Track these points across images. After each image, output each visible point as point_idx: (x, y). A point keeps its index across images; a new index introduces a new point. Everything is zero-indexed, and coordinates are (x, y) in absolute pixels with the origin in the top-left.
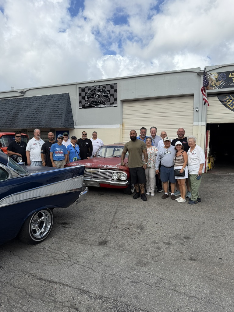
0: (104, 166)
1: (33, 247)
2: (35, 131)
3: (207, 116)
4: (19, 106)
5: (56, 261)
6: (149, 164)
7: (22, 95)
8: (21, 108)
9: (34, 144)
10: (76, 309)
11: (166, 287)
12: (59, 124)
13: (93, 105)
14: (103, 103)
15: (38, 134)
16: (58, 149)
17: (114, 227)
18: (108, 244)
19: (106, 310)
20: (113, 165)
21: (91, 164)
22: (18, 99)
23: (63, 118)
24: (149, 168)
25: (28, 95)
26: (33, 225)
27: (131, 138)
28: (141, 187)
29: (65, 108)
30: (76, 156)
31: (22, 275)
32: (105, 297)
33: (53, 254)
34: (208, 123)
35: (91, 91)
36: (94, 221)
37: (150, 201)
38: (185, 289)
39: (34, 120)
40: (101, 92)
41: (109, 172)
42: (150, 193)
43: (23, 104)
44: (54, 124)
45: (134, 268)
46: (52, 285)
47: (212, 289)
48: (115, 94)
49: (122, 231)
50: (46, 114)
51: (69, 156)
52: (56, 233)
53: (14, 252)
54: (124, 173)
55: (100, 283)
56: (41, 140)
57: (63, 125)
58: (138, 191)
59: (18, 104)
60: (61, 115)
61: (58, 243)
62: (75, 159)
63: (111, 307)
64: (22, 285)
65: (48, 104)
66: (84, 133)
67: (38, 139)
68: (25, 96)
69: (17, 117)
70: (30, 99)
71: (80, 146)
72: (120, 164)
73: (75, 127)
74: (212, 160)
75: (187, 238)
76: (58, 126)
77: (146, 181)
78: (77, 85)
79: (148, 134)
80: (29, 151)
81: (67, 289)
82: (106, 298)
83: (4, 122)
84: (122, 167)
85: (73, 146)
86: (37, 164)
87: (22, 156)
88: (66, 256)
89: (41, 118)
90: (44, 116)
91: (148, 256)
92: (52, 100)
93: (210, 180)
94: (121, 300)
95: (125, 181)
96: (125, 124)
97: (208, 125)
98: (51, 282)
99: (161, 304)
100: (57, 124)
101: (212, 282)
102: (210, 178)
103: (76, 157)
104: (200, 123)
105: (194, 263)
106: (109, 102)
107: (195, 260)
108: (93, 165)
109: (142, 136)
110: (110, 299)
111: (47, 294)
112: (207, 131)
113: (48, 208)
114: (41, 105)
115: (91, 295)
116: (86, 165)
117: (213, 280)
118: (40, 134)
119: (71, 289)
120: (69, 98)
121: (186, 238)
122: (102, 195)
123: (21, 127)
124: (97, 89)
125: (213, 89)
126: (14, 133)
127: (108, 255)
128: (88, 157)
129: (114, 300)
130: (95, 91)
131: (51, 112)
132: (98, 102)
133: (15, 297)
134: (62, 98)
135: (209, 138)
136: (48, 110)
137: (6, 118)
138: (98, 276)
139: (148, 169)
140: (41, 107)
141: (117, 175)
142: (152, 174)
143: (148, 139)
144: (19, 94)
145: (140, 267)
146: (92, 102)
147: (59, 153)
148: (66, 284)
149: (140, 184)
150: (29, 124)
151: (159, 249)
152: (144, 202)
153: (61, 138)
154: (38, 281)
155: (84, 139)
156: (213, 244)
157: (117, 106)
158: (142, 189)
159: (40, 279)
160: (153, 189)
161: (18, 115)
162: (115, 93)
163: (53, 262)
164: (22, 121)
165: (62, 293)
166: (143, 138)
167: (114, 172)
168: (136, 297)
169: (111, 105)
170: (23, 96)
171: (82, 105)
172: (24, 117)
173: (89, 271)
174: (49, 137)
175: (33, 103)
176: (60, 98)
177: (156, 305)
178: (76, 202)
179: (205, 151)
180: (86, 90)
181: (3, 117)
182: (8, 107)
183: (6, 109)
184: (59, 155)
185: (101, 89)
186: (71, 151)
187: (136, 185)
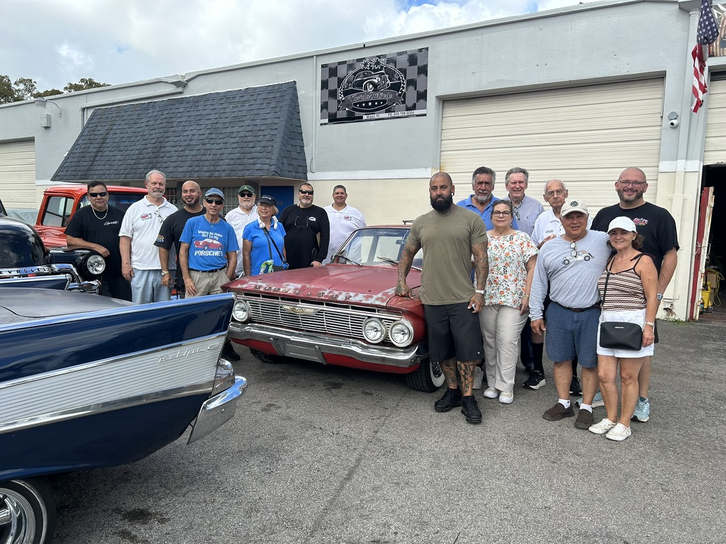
0: (337, 296)
3: (704, 144)
4: (171, 120)
6: (502, 293)
7: (180, 90)
8: (175, 124)
12: (264, 168)
13: (357, 114)
14: (387, 106)
15: (158, 186)
16: (204, 233)
20: (370, 292)
22: (170, 102)
23: (276, 151)
24: (500, 307)
25: (194, 91)
28: (462, 373)
29: (284, 123)
30: (271, 258)
34: (707, 163)
35: (355, 74)
39: (204, 158)
40: (383, 74)
42: (499, 392)
43: (179, 115)
44: (252, 166)
48: (420, 79)
50: (233, 140)
51: (250, 258)
54: (403, 321)
57: (273, 168)
59: (169, 116)
60: (270, 143)
62: (268, 266)
65: (240, 114)
66: (306, 188)
68: (186, 95)
69: (163, 150)
70: (196, 100)
72: (391, 291)
73: (309, 175)
76: (260, 173)
78: (318, 58)
83: (133, 162)
84: (397, 302)
85: (262, 225)
86: (151, 277)
89: (220, 152)
90: (228, 146)
92: (252, 102)
95: (407, 349)
96: (447, 168)
97: (707, 170)
100: (258, 166)
103: (270, 262)
104: (681, 165)
106: (404, 102)
109: (480, 198)
112: (702, 188)
114: (224, 115)
120: (295, 96)
122: (334, 391)
124: (371, 68)
128: (315, 263)
131: (247, 134)
132: (373, 105)
134: (278, 95)
135: (709, 211)
136: (240, 129)
137: (137, 152)
139: (495, 312)
140: (223, 120)
141: (379, 329)
142: (508, 329)
143: (501, 207)
144: (172, 89)
146: (355, 105)
147: (209, 246)
149: (458, 363)
150: (191, 169)
153: (215, 199)
157: (425, 115)
158: (466, 379)
160: (511, 378)
161: (166, 144)
162: (422, 76)
164: (174, 158)
166: (482, 203)
167: (369, 317)
169: (409, 113)
170: (181, 93)
171: (329, 113)
172: (180, 149)
175: (204, 113)
176: (272, 96)
179: (694, 253)
180: (342, 71)
181: (130, 148)
182: (143, 125)
183: (139, 130)
184: (209, 253)
185: (382, 67)
186: (256, 240)
187: (448, 365)
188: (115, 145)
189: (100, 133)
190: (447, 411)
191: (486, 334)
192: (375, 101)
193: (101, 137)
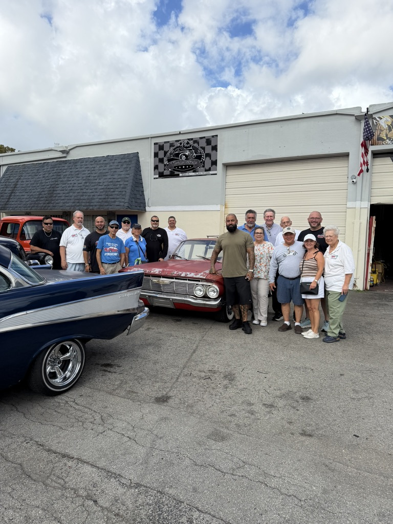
0: (181, 274)
1: (49, 400)
2: (75, 215)
3: (370, 192)
4: (59, 174)
5: (80, 423)
6: (259, 272)
7: (64, 155)
8: (62, 177)
9: (73, 236)
10: (94, 501)
11: (250, 477)
12: (121, 204)
13: (176, 173)
14: (194, 168)
15: (80, 219)
16: (109, 244)
17: (186, 375)
18: (171, 401)
19: (142, 506)
20: (197, 272)
21: (161, 270)
22: (58, 163)
23: (128, 194)
24: (258, 279)
25: (74, 156)
26: (51, 365)
27: (228, 228)
28: (242, 310)
29: (132, 178)
30: (140, 257)
31: (22, 442)
32: (144, 486)
33: (79, 413)
34: (373, 203)
35: (174, 149)
36: (155, 363)
37: (257, 335)
38: (281, 482)
39: (82, 198)
40: (191, 149)
41: (189, 284)
42: (260, 321)
43: (64, 171)
44: (113, 203)
45: (203, 442)
46: (65, 460)
47: (328, 486)
48: (213, 153)
49: (198, 381)
50: (100, 187)
51: (128, 256)
52: (91, 380)
53: (18, 407)
54: (214, 285)
55: (142, 464)
56: (85, 229)
57: (126, 205)
58: (238, 318)
59: (58, 171)
60: (124, 190)
61: (89, 396)
62: (138, 261)
63: (151, 502)
64: (19, 458)
65: (104, 171)
66: (154, 219)
67: (80, 227)
68: (69, 158)
69: (55, 192)
70: (75, 162)
71: (147, 240)
72: (208, 272)
73: (147, 208)
74: (380, 268)
75: (306, 399)
76: (119, 207)
77: (252, 300)
78: (152, 139)
79: (260, 221)
80: (65, 248)
81: (87, 469)
82: (146, 487)
83: (36, 199)
84: (211, 276)
85: (135, 239)
86: (77, 267)
87: (53, 255)
88: (98, 417)
89: (93, 194)
90: (97, 190)
91: (232, 425)
92: (112, 164)
93: (372, 302)
94: (170, 492)
95: (215, 299)
96: (229, 205)
97: (372, 206)
98: (64, 456)
99: (234, 504)
100: (117, 203)
101: (330, 474)
102: (372, 298)
103: (140, 259)
104: (358, 204)
105: (307, 441)
106: (204, 166)
107: (310, 436)
108: (163, 271)
109: (250, 225)
110: (152, 489)
111: (54, 475)
112: (370, 217)
113: (76, 338)
114: (93, 172)
115: (123, 481)
116: (152, 272)
117: (333, 471)
118: (83, 220)
119: (94, 469)
120: (138, 161)
121: (303, 399)
122: (178, 323)
123: (61, 208)
124: (184, 146)
125: (383, 144)
126: (42, 218)
127: (165, 419)
128: (161, 259)
129: (158, 492)
130: (180, 149)
131: (109, 184)
132: (186, 168)
133: (4, 475)
134: (128, 160)
135: (373, 229)
136: (105, 181)
137: (38, 193)
138: (141, 452)
139: (257, 281)
140: (94, 175)
141: (202, 290)
142: (262, 289)
143: (259, 231)
144: (60, 155)
145: (214, 442)
146: (175, 167)
147: (112, 251)
148: (88, 461)
149: (240, 306)
150: (74, 204)
151: (252, 414)
152: (247, 335)
153: (115, 226)
154: (45, 454)
155: (155, 228)
156: (348, 411)
157: (216, 174)
158: (244, 313)
159: (49, 450)
160: (265, 314)
161: (57, 189)
162: (214, 151)
163: (76, 424)
164: (63, 198)
165: (78, 475)
166: (250, 228)
167: (197, 284)
168: (195, 490)
169: (207, 173)
170: (65, 157)
171: (159, 172)
172: (66, 192)
173: (129, 443)
174: (97, 224)
175: (81, 170)
176: (124, 161)
177: (226, 505)
178: (127, 331)
179: (367, 252)
181: (33, 191)
182: (41, 176)
183: (39, 179)
184: (112, 254)
185: (190, 146)
186: (132, 248)
187: (235, 308)
188: (23, 189)
189: (12, 181)
190: (235, 329)
191: (253, 292)
192: (187, 165)
193: (13, 183)
